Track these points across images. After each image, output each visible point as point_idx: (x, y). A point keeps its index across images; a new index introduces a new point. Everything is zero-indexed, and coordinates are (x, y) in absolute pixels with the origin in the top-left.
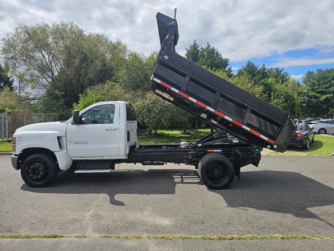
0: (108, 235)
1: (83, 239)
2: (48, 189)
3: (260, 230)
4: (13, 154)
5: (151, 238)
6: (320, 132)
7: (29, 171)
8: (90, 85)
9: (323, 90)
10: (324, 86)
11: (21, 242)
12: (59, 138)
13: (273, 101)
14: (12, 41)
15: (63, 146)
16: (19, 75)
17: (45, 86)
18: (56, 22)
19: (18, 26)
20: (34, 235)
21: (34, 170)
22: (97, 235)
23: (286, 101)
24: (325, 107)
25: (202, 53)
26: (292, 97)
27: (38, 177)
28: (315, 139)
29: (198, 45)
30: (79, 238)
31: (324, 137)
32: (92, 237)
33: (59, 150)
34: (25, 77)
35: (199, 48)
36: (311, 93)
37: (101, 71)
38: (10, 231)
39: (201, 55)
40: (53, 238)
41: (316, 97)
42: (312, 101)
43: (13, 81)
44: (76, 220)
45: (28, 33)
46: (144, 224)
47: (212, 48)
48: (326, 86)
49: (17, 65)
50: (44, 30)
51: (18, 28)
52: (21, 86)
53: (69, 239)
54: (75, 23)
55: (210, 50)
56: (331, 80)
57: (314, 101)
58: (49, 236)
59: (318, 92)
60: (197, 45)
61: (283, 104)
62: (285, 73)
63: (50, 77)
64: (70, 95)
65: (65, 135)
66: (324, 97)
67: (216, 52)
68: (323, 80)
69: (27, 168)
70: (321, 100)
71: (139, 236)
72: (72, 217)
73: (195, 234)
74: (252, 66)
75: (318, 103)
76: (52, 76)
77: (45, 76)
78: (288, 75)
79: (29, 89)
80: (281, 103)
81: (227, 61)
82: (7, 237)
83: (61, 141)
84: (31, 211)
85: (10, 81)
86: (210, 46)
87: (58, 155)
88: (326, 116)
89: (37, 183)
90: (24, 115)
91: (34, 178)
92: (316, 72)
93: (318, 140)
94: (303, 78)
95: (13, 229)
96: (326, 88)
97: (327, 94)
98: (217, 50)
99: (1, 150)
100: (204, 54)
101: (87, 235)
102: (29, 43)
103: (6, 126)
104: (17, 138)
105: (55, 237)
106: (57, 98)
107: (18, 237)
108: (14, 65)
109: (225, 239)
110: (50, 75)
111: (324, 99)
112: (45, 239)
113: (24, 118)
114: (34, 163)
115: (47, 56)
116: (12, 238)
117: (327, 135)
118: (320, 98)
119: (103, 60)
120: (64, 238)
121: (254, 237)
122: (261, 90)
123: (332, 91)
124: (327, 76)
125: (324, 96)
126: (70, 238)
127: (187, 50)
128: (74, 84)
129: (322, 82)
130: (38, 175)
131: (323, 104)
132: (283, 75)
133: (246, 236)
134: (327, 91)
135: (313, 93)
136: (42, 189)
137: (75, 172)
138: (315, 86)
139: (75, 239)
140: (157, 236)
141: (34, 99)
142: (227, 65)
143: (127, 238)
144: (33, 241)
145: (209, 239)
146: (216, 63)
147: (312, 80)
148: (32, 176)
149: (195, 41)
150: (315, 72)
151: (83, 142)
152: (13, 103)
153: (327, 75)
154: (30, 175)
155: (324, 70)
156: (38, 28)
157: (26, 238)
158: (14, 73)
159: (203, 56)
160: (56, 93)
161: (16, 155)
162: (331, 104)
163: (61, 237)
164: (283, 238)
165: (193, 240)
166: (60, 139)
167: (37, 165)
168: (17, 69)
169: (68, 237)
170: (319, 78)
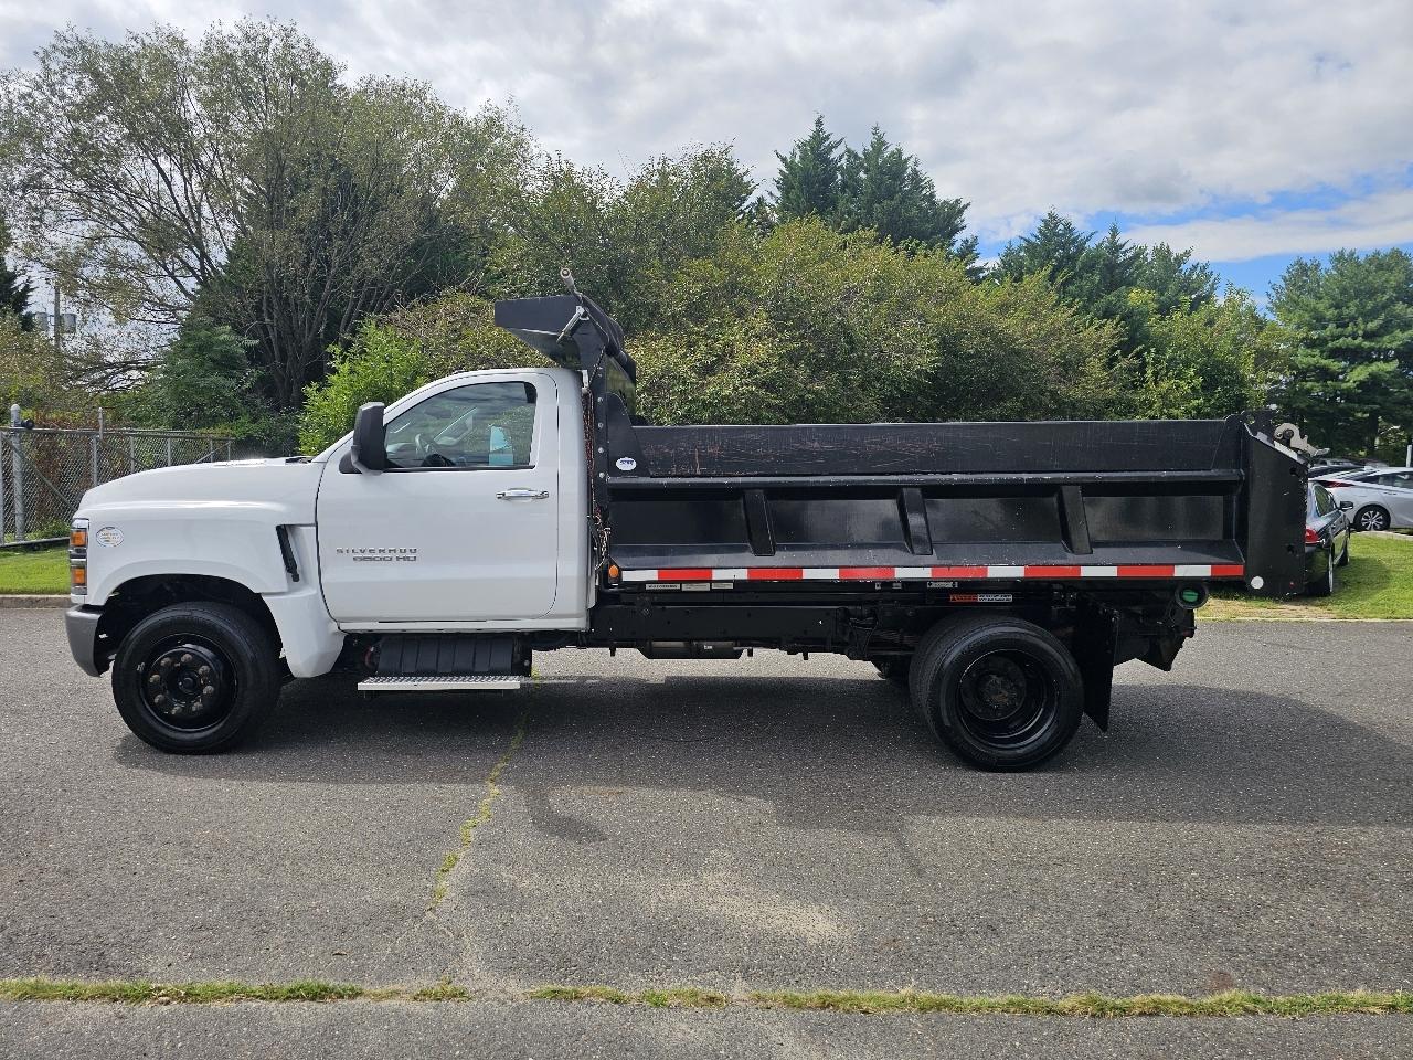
0: (569, 988)
1: (452, 1004)
2: (237, 760)
3: (1272, 968)
4: (74, 605)
5: (770, 1003)
6: (1360, 522)
7: (151, 680)
8: (367, 307)
9: (1357, 342)
10: (1362, 327)
11: (162, 1019)
12: (284, 532)
13: (1153, 387)
14: (25, 112)
15: (302, 572)
16: (57, 263)
17: (174, 309)
18: (216, 24)
19: (54, 42)
20: (219, 984)
21: (174, 675)
22: (515, 987)
23: (1209, 386)
24: (1359, 415)
25: (851, 173)
26: (1232, 369)
27: (194, 709)
28: (1354, 552)
29: (833, 139)
30: (434, 1003)
31: (1387, 544)
32: (491, 995)
33: (285, 589)
34: (87, 272)
35: (835, 154)
36: (1305, 358)
37: (416, 250)
38: (101, 964)
39: (845, 185)
40: (313, 999)
41: (1324, 374)
42: (1309, 391)
43: (27, 289)
44: (398, 913)
45: (97, 76)
46: (718, 931)
47: (892, 154)
48: (1372, 325)
49: (50, 217)
50: (164, 60)
51: (50, 49)
52: (61, 312)
53: (384, 1003)
54: (301, 31)
55: (885, 162)
56: (1391, 301)
57: (1317, 389)
58: (292, 991)
59: (1336, 354)
60: (827, 138)
61: (1195, 402)
62: (1195, 267)
63: (191, 269)
64: (283, 352)
65: (313, 522)
66: (1359, 374)
67: (909, 170)
68: (1357, 301)
69: (140, 668)
70: (1348, 384)
71: (711, 992)
72: (375, 894)
73: (974, 986)
74: (1062, 235)
75: (1333, 399)
76: (203, 268)
77: (170, 267)
78: (1208, 278)
79: (102, 324)
80: (1186, 398)
81: (956, 209)
82: (92, 997)
83: (292, 546)
84: (180, 866)
85: (16, 288)
86: (884, 143)
87: (279, 609)
88: (1362, 453)
89: (187, 737)
90: (89, 435)
91: (174, 712)
92: (1330, 266)
93: (1363, 556)
94: (1271, 291)
95: (114, 955)
96: (1368, 336)
97: (1372, 361)
98: (916, 164)
99: (6, 587)
100: (856, 181)
101: (470, 986)
102: (100, 118)
103: (15, 481)
104: (90, 533)
105: (318, 995)
106: (227, 364)
107: (145, 996)
108: (34, 219)
109: (1123, 1011)
110: (194, 263)
111: (1361, 384)
112: (273, 1003)
113: (89, 449)
114: (173, 643)
115: (178, 179)
116: (116, 1000)
117: (1397, 536)
118: (1341, 377)
119: (426, 202)
120: (360, 1001)
121: (1256, 1001)
122: (1113, 337)
123: (1397, 350)
124: (1377, 283)
125: (1359, 369)
126: (394, 1003)
127: (784, 160)
128: (296, 305)
129: (1353, 310)
130: (189, 699)
131: (1356, 406)
132: (1188, 278)
133: (1217, 997)
134: (1373, 349)
135: (1314, 356)
136: (211, 760)
137: (362, 686)
138: (1324, 327)
139: (417, 1007)
140: (802, 996)
141: (125, 366)
142: (956, 230)
143: (659, 1003)
144: (218, 1016)
145: (1048, 1012)
146: (910, 221)
147: (1313, 302)
148: (165, 702)
149: (819, 123)
150: (1326, 265)
151: (395, 550)
152: (36, 381)
153: (1377, 279)
154: (156, 700)
155: (1362, 259)
156: (137, 54)
157: (181, 999)
158: (34, 255)
159: (851, 185)
160: (224, 342)
161: (87, 608)
162: (1387, 405)
163: (350, 996)
164: (1393, 1008)
165: (974, 1014)
166: (290, 539)
167: (187, 656)
168: (50, 235)
169: (379, 997)
170: (1342, 293)
